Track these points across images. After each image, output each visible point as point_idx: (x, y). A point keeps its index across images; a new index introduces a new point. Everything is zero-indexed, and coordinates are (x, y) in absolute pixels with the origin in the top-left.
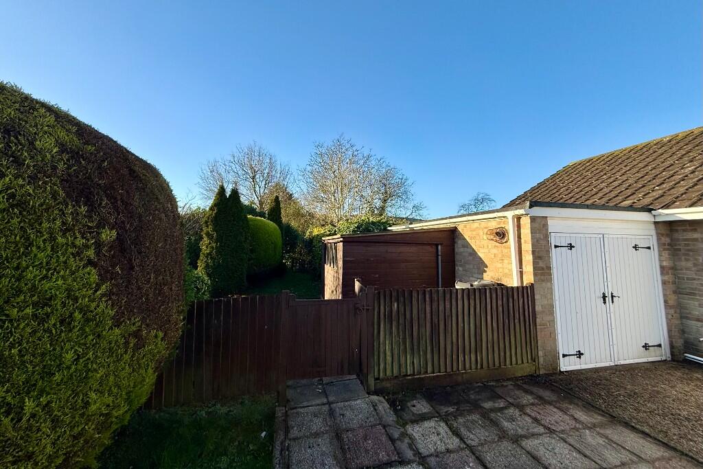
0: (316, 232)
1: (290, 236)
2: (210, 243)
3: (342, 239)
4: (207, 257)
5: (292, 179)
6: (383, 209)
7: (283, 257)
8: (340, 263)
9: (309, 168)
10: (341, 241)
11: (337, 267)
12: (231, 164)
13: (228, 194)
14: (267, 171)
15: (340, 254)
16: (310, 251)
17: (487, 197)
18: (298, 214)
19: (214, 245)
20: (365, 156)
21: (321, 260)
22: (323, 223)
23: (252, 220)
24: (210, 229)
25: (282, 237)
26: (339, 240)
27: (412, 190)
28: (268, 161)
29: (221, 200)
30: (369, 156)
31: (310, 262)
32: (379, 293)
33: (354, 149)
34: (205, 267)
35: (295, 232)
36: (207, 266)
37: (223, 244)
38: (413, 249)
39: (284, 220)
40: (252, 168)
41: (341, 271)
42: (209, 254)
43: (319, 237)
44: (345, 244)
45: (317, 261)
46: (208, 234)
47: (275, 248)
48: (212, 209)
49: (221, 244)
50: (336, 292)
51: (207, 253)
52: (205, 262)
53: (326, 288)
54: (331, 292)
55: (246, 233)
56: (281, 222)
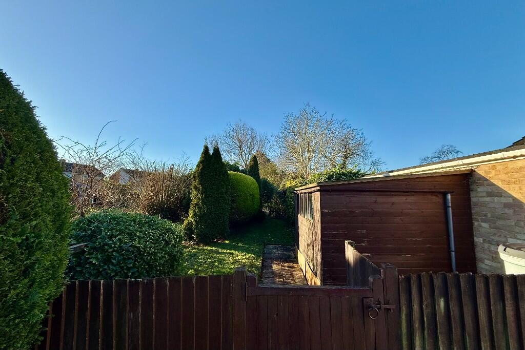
0: (288, 184)
1: (266, 189)
2: (197, 195)
3: (318, 188)
4: (195, 207)
5: (269, 145)
6: (344, 165)
7: (261, 206)
8: (318, 216)
9: (281, 135)
10: (318, 191)
11: (313, 218)
12: (225, 138)
13: (211, 152)
14: (250, 141)
15: (317, 205)
16: (285, 201)
17: (453, 149)
18: (274, 173)
19: (200, 196)
20: (328, 120)
21: (294, 209)
22: (293, 176)
23: (232, 175)
24: (196, 183)
25: (260, 189)
26: (315, 189)
27: (370, 149)
28: (250, 133)
29: (205, 158)
30: (332, 120)
31: (284, 211)
32: (408, 280)
33: (318, 115)
34: (194, 215)
35: (271, 185)
36: (195, 215)
37: (208, 195)
38: (411, 199)
39: (262, 176)
40: (239, 140)
41: (319, 225)
42: (196, 204)
43: (292, 189)
44: (323, 193)
45: (291, 210)
46: (195, 187)
47: (253, 198)
48: (198, 166)
49: (205, 195)
50: (313, 246)
51: (195, 204)
52: (194, 211)
53: (300, 238)
54: (306, 244)
55: (226, 186)
56: (259, 177)
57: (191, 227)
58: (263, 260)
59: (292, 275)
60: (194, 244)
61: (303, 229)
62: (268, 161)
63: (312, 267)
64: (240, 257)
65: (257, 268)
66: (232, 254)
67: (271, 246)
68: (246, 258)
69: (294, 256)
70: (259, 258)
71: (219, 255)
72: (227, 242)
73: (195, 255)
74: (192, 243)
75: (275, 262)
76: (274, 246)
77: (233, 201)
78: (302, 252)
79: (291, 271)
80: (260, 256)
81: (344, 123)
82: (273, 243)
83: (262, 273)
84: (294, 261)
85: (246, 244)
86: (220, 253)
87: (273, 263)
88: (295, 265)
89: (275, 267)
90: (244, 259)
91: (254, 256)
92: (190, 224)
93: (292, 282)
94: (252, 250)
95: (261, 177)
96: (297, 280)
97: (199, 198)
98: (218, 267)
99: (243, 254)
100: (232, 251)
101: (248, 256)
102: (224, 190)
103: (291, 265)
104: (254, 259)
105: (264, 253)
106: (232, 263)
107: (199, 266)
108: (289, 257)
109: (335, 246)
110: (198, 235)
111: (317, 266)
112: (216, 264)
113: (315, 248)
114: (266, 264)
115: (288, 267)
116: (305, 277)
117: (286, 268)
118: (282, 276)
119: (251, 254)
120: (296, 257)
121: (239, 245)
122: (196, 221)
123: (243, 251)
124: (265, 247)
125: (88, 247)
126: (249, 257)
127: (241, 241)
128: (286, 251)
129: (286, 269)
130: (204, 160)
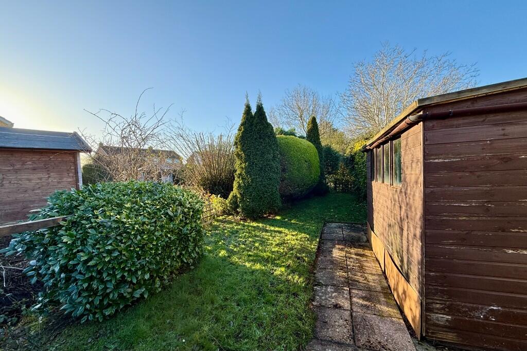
1: (329, 157)
2: (241, 164)
4: (239, 178)
8: (414, 173)
10: (418, 120)
13: (254, 110)
14: (311, 108)
16: (353, 169)
23: (282, 139)
24: (238, 149)
25: (320, 157)
29: (247, 118)
35: (336, 153)
36: (239, 186)
37: (252, 164)
40: (299, 108)
44: (430, 124)
45: (362, 180)
47: (310, 167)
48: (239, 130)
49: (249, 163)
50: (402, 229)
51: (239, 174)
52: (238, 182)
53: (375, 215)
54: (386, 225)
55: (274, 150)
56: (320, 143)
57: (237, 201)
58: (319, 242)
59: (361, 267)
60: (241, 219)
61: (381, 201)
62: (335, 131)
63: (398, 263)
64: (289, 237)
65: (309, 252)
66: (280, 232)
67: (333, 225)
68: (297, 240)
69: (365, 238)
70: (316, 240)
71: (263, 234)
72: (278, 218)
73: (237, 232)
74: (239, 218)
75: (337, 246)
76: (337, 224)
77: (284, 170)
78: (378, 234)
79: (360, 261)
80: (316, 237)
81: (444, 59)
82: (337, 221)
83: (315, 261)
84: (367, 246)
85: (300, 221)
86: (267, 231)
87: (334, 247)
88: (367, 252)
89: (337, 253)
90: (294, 240)
91: (308, 236)
92: (235, 197)
93: (361, 280)
94: (307, 229)
95: (323, 144)
96: (370, 278)
97: (242, 168)
98: (257, 248)
99: (294, 233)
100: (280, 229)
101: (300, 236)
102: (270, 157)
103: (360, 251)
104: (308, 240)
105: (322, 233)
106: (277, 245)
107: (236, 246)
108: (359, 240)
109: (456, 232)
110: (243, 209)
111: (409, 263)
112: (257, 245)
113: (405, 233)
114: (325, 247)
115: (356, 254)
116: (384, 273)
117: (353, 256)
118: (345, 268)
119: (305, 233)
120: (369, 241)
121: (293, 221)
122: (241, 194)
123: (295, 229)
124: (325, 225)
125: (66, 221)
126: (301, 238)
127: (295, 217)
128: (354, 231)
129: (352, 258)
130: (246, 122)
